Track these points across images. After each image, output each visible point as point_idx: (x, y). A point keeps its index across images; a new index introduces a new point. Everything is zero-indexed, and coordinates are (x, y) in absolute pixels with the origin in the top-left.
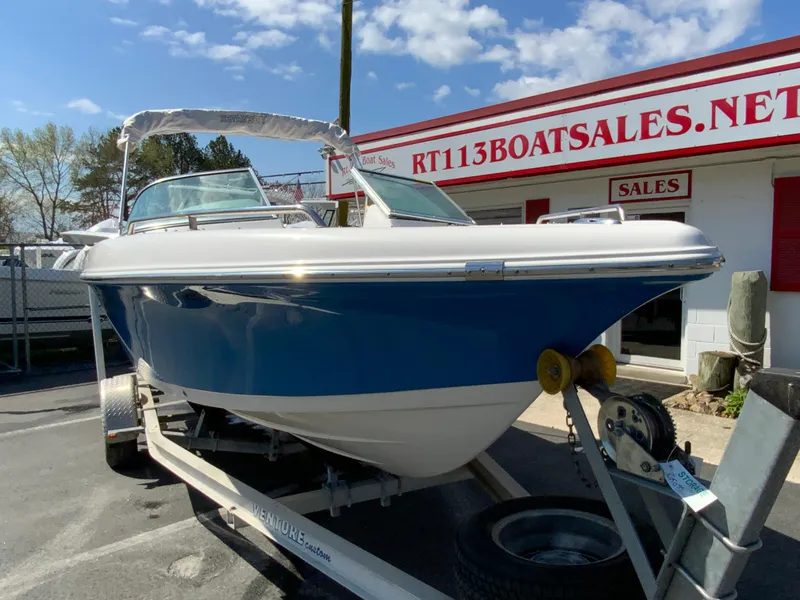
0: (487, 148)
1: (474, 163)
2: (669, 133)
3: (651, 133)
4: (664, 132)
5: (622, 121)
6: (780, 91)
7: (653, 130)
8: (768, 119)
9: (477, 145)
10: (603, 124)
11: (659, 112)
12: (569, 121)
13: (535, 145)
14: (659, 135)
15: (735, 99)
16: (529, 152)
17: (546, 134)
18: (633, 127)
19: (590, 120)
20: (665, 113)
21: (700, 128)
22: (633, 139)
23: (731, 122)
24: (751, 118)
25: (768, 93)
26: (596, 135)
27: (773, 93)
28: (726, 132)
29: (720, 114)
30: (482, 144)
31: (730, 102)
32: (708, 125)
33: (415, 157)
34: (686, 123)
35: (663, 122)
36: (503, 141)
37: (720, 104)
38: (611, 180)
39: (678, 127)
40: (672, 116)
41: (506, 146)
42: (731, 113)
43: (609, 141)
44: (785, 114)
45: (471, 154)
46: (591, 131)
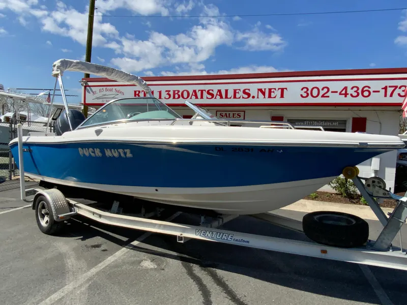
0: (171, 93)
1: (165, 98)
2: (243, 98)
3: (237, 97)
4: (241, 97)
5: (226, 91)
6: (279, 89)
7: (238, 95)
8: (275, 97)
9: (166, 91)
10: (219, 91)
11: (240, 90)
12: (207, 88)
13: (192, 95)
14: (239, 98)
15: (265, 89)
16: (190, 97)
17: (197, 91)
18: (230, 94)
19: (215, 89)
20: (242, 90)
21: (253, 97)
22: (230, 98)
23: (263, 97)
24: (270, 96)
25: (275, 89)
26: (217, 95)
27: (277, 90)
28: (262, 100)
29: (260, 94)
30: (170, 91)
31: (264, 90)
32: (256, 97)
33: (135, 92)
34: (249, 95)
35: (241, 93)
36: (179, 91)
37: (260, 90)
38: (217, 111)
39: (246, 96)
40: (244, 92)
41: (180, 93)
42: (264, 93)
43: (221, 97)
44: (280, 96)
45: (164, 95)
46: (215, 93)
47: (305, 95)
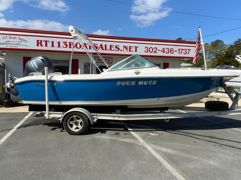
0: (68, 44)
1: (63, 47)
2: (116, 50)
3: (112, 50)
4: (115, 50)
5: (106, 46)
6: (134, 47)
7: (112, 49)
8: (132, 51)
10: (101, 45)
11: (113, 46)
12: (94, 42)
13: (83, 46)
14: (113, 50)
15: (127, 46)
16: (82, 48)
17: (86, 44)
18: (108, 47)
19: (99, 44)
20: (115, 46)
21: (121, 50)
22: (108, 50)
24: (130, 51)
25: (132, 47)
26: (100, 47)
27: (133, 47)
28: (126, 52)
29: (125, 49)
30: (66, 42)
31: (126, 47)
32: (123, 50)
33: (38, 41)
34: (119, 49)
35: (114, 47)
36: (73, 43)
37: (125, 47)
38: (95, 57)
39: (117, 50)
40: (116, 47)
41: (75, 45)
42: (127, 49)
43: (103, 49)
44: (135, 51)
45: (62, 44)
46: (98, 46)
47: (147, 51)
